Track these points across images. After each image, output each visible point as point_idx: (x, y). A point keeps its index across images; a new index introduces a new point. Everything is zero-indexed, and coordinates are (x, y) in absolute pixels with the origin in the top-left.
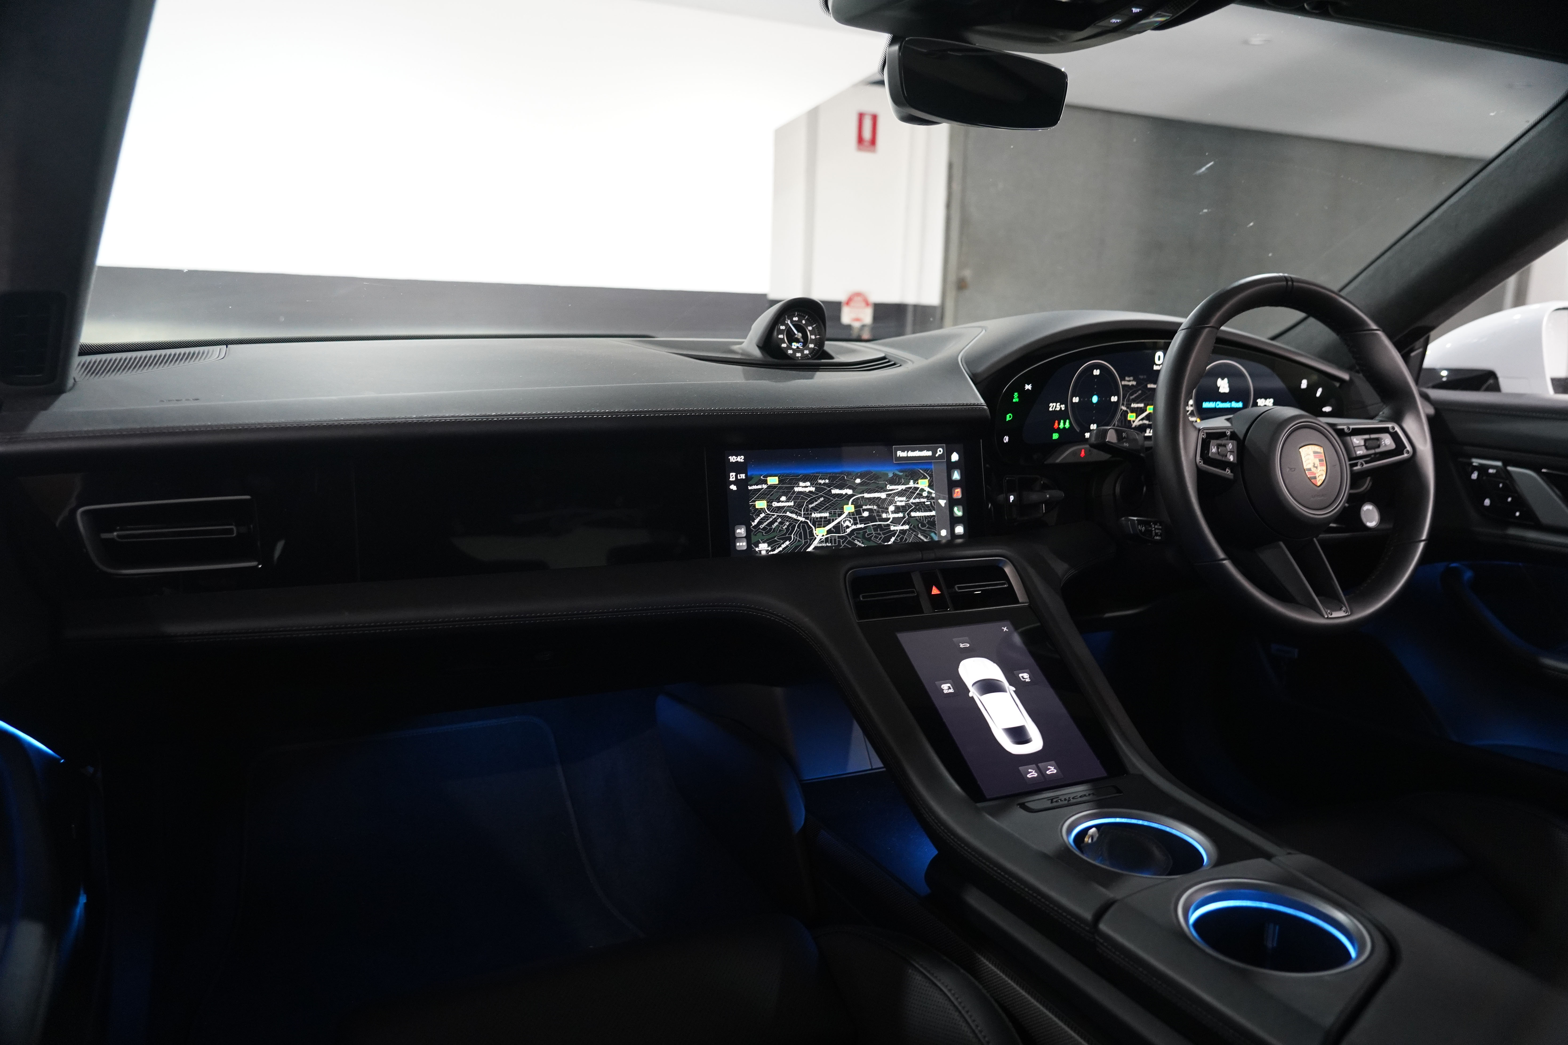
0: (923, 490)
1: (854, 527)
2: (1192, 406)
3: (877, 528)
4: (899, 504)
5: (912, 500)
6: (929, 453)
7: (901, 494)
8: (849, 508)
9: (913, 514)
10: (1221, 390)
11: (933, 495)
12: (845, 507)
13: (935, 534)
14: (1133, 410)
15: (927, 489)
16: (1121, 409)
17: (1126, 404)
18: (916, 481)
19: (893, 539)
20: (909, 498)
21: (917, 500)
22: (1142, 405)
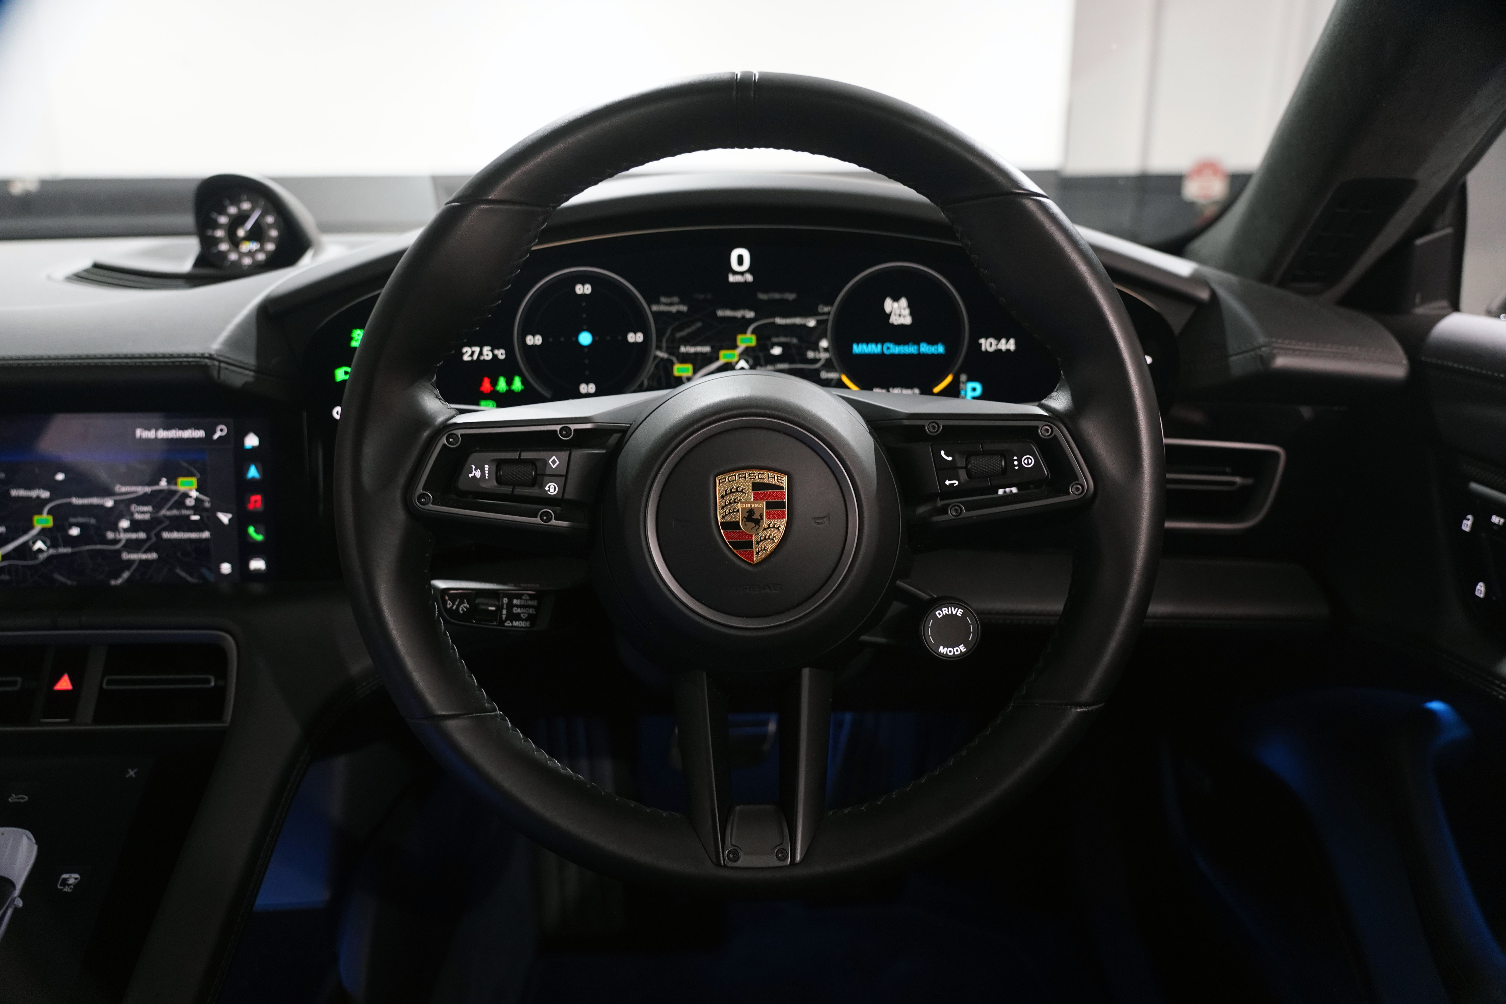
0: (186, 495)
1: (52, 551)
2: (826, 350)
3: (94, 554)
4: (138, 517)
5: (164, 512)
6: (200, 434)
7: (142, 500)
8: (43, 521)
9: (166, 535)
10: (895, 320)
11: (207, 505)
12: (36, 518)
13: (210, 569)
14: (685, 359)
15: (194, 494)
16: (656, 357)
17: (667, 348)
18: (172, 481)
19: (126, 575)
20: (157, 507)
21: (175, 512)
22: (706, 349)
